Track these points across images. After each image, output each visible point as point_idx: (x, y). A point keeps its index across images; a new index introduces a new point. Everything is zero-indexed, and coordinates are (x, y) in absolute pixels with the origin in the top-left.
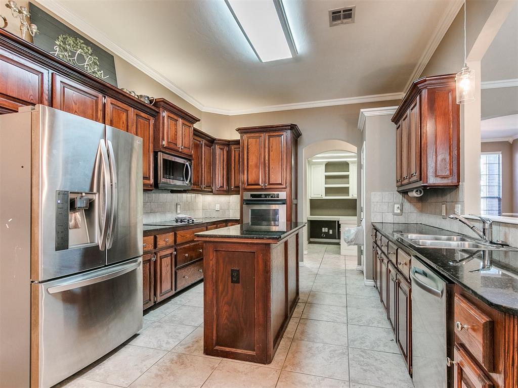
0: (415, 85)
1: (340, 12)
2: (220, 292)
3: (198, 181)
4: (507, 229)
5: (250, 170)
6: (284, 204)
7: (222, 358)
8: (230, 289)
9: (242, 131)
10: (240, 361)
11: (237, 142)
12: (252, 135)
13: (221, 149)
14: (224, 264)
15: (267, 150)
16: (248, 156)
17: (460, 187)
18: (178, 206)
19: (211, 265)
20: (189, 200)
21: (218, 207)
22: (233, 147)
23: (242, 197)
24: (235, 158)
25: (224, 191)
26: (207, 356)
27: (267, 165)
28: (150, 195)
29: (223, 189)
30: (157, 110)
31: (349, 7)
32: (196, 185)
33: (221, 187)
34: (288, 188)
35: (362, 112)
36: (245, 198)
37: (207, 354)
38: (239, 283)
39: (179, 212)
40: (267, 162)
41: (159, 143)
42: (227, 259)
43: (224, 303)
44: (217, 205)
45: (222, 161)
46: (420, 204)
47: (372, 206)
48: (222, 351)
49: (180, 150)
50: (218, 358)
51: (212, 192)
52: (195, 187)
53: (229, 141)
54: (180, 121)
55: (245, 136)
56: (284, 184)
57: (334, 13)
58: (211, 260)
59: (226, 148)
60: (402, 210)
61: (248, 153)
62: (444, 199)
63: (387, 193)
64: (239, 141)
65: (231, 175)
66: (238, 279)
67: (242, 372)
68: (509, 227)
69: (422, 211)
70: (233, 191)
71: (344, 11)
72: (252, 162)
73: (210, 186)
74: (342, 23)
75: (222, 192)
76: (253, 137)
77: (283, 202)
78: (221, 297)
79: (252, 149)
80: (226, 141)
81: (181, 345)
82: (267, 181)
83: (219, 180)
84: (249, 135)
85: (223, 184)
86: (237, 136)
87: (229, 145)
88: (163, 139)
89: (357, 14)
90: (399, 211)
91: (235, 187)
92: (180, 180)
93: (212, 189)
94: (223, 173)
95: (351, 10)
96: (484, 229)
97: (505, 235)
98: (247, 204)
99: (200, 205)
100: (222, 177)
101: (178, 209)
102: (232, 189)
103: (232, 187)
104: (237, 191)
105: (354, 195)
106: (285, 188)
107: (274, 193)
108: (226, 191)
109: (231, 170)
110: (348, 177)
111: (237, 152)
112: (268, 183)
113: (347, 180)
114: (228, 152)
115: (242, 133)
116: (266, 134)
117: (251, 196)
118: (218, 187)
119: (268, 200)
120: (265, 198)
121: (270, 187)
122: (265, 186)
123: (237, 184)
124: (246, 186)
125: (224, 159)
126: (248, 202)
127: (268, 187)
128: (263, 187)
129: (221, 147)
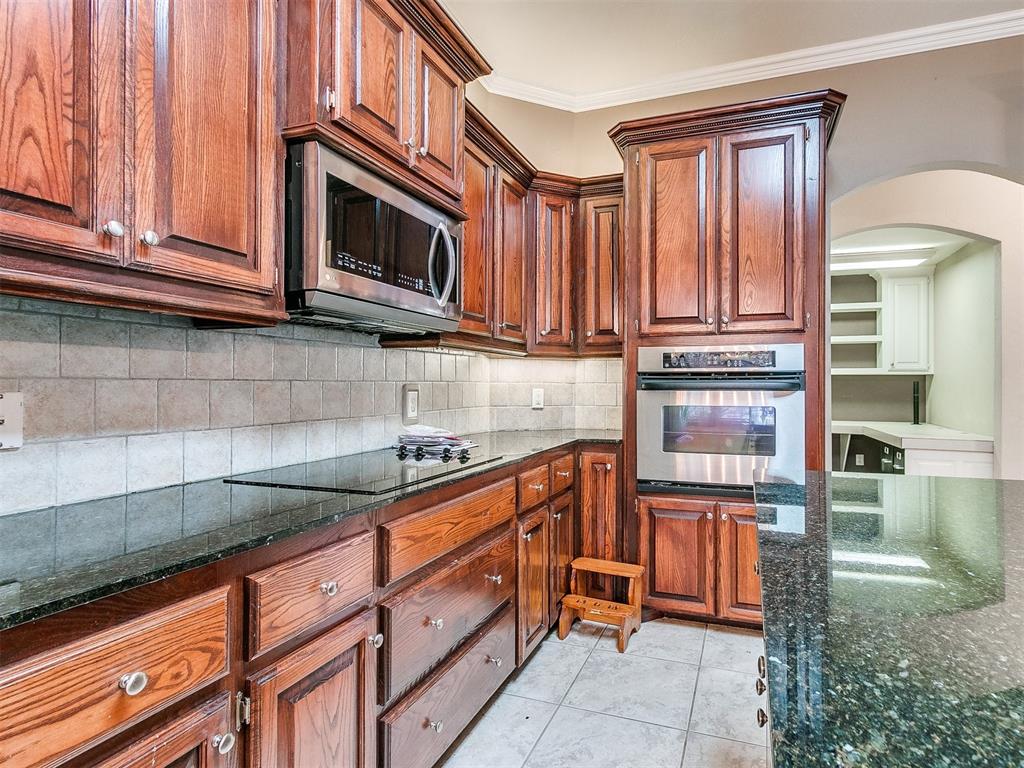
3: (482, 307)
5: (661, 269)
6: (795, 387)
9: (630, 135)
11: (611, 185)
12: (670, 146)
13: (553, 207)
15: (727, 195)
16: (653, 222)
18: (411, 395)
20: (448, 373)
21: (538, 397)
23: (632, 365)
24: (597, 238)
25: (561, 345)
27: (727, 247)
28: (287, 351)
29: (558, 339)
32: (473, 318)
33: (552, 331)
34: (811, 329)
36: (641, 368)
39: (411, 414)
40: (726, 237)
41: (308, 98)
44: (534, 390)
45: (555, 247)
49: (412, 162)
51: (522, 346)
52: (471, 328)
53: (579, 184)
54: (412, 37)
55: (644, 155)
56: (797, 314)
59: (569, 207)
61: (654, 210)
65: (584, 293)
70: (589, 345)
72: (671, 240)
73: (517, 328)
75: (555, 351)
76: (674, 155)
77: (791, 381)
79: (671, 194)
80: (568, 181)
82: (727, 305)
83: (547, 315)
84: (657, 148)
85: (560, 324)
87: (578, 194)
88: (327, 82)
91: (601, 332)
92: (413, 289)
93: (523, 337)
94: (561, 286)
98: (650, 387)
99: (483, 392)
100: (555, 300)
101: (410, 405)
102: (587, 337)
103: (589, 334)
104: (610, 346)
105: (897, 366)
106: (801, 331)
107: (752, 348)
108: (568, 346)
109: (584, 277)
110: (872, 316)
111: (606, 219)
112: (732, 312)
113: (869, 324)
114: (574, 219)
115: (631, 143)
116: (724, 138)
117: (667, 358)
118: (544, 333)
119: (730, 374)
120: (719, 365)
121: (741, 326)
122: (719, 326)
123: (605, 323)
124: (646, 327)
125: (561, 242)
126: (654, 382)
127: (730, 329)
128: (711, 328)
129: (554, 201)
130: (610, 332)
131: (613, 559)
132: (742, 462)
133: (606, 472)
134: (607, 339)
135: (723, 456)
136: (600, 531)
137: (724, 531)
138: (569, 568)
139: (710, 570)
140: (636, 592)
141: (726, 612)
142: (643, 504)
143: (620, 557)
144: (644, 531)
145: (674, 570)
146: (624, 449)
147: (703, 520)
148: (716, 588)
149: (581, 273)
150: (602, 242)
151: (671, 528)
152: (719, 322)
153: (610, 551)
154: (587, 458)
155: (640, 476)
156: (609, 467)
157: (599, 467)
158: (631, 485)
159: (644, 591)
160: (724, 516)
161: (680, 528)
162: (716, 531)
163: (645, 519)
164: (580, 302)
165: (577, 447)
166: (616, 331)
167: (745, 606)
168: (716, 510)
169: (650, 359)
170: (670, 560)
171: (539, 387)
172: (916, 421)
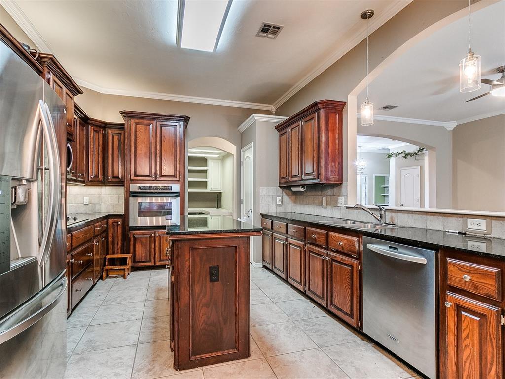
0: (315, 104)
1: (270, 26)
2: (197, 295)
4: (393, 214)
5: (138, 159)
6: (177, 196)
7: (201, 367)
8: (208, 290)
9: (127, 114)
10: (221, 364)
11: (120, 127)
12: (141, 121)
13: (96, 131)
14: (201, 264)
15: (158, 139)
16: (135, 144)
17: (343, 185)
19: (187, 267)
21: (86, 200)
22: (110, 132)
23: (127, 190)
25: (99, 181)
26: (182, 372)
27: (159, 155)
29: (98, 179)
30: (41, 69)
31: (279, 25)
33: (95, 176)
34: (181, 181)
35: (254, 116)
36: (131, 190)
37: (181, 369)
38: (218, 281)
40: (158, 152)
42: (204, 258)
43: (201, 306)
44: (85, 198)
45: (96, 145)
46: (294, 197)
47: (261, 198)
48: (200, 360)
50: (196, 369)
51: (83, 182)
53: (106, 124)
54: (65, 89)
55: (132, 122)
56: (178, 176)
57: (265, 25)
58: (187, 261)
59: (102, 131)
60: (282, 202)
61: (135, 140)
62: (325, 193)
63: (272, 187)
64: (123, 125)
65: (108, 162)
66: (217, 277)
67: (234, 373)
68: (396, 212)
69: (295, 203)
70: (109, 182)
71: (274, 27)
72: (141, 150)
74: (267, 36)
75: (95, 183)
76: (142, 124)
77: (176, 195)
78: (197, 300)
79: (141, 136)
80: (102, 122)
81: (138, 370)
82: (158, 172)
83: (93, 170)
84: (137, 121)
85: (98, 174)
86: (119, 119)
87: (106, 128)
89: (281, 34)
90: (280, 203)
91: (114, 177)
93: (84, 178)
94: (98, 160)
95: (279, 28)
96: (381, 215)
97: (392, 218)
98: (134, 197)
100: (96, 165)
103: (110, 178)
104: (119, 182)
105: (212, 189)
106: (178, 181)
107: (166, 185)
108: (101, 182)
109: (108, 157)
110: (206, 172)
111: (116, 138)
112: (160, 174)
113: (205, 174)
114: (104, 136)
115: (128, 117)
116: (158, 122)
117: (139, 188)
118: (92, 177)
119: (159, 192)
120: (156, 190)
121: (162, 178)
122: (156, 178)
123: (116, 174)
124: (133, 177)
125: (99, 144)
126: (135, 195)
127: (159, 179)
128: (154, 179)
129: (96, 129)
130: (118, 177)
131: (120, 254)
132: (162, 218)
133: (118, 225)
134: (117, 180)
135: (154, 217)
136: (116, 245)
137: (157, 239)
138: (105, 258)
139: (153, 252)
140: (129, 261)
141: (158, 263)
142: (131, 234)
143: (123, 253)
144: (132, 243)
145: (141, 253)
146: (125, 217)
147: (151, 237)
148: (154, 257)
149: (106, 155)
150: (115, 146)
151: (141, 241)
152: (156, 177)
153: (119, 251)
154: (111, 221)
155: (130, 226)
156: (119, 223)
157: (115, 224)
158: (127, 229)
159: (131, 262)
160: (157, 235)
161: (144, 240)
162: (155, 239)
163: (132, 239)
164: (106, 166)
165: (107, 217)
166: (120, 177)
167: (163, 260)
168: (155, 233)
169: (134, 187)
170: (140, 251)
171: (87, 197)
172: (218, 208)
